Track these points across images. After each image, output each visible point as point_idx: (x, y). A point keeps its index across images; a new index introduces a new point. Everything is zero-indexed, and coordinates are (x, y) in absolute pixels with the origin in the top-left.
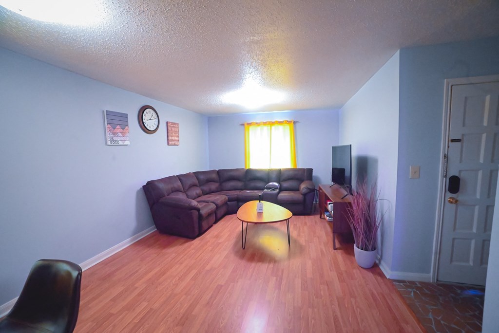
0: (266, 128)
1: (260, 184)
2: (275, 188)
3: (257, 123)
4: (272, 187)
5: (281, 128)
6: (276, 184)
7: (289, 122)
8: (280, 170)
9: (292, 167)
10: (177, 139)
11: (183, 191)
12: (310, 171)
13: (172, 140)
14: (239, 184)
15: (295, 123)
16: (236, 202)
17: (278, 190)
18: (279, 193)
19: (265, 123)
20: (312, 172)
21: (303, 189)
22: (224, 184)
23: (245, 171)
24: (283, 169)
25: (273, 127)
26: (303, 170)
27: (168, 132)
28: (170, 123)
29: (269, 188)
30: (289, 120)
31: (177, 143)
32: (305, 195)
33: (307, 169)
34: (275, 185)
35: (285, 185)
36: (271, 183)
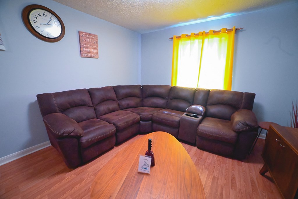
0: (197, 42)
1: (182, 105)
2: (197, 114)
3: (187, 36)
4: (194, 111)
5: (216, 39)
6: (201, 108)
7: (228, 31)
8: (208, 92)
9: (226, 89)
10: (95, 51)
11: (92, 105)
12: (251, 97)
13: (86, 52)
14: (160, 101)
15: (237, 31)
16: (150, 122)
17: (200, 117)
18: (201, 122)
19: (196, 35)
20: (254, 98)
21: (237, 122)
22: (145, 100)
23: (170, 88)
24: (213, 90)
25: (206, 40)
26: (241, 94)
27: (80, 43)
28: (83, 33)
29: (190, 113)
30: (228, 28)
31: (96, 56)
32: (239, 133)
33: (246, 93)
34: (199, 110)
35: (213, 110)
36: (194, 106)
